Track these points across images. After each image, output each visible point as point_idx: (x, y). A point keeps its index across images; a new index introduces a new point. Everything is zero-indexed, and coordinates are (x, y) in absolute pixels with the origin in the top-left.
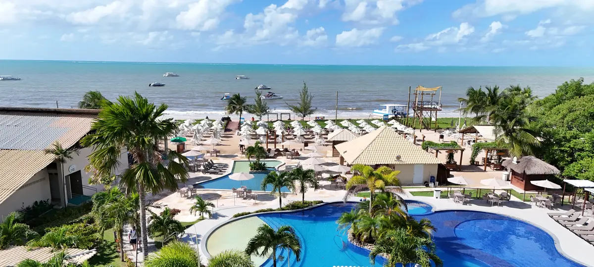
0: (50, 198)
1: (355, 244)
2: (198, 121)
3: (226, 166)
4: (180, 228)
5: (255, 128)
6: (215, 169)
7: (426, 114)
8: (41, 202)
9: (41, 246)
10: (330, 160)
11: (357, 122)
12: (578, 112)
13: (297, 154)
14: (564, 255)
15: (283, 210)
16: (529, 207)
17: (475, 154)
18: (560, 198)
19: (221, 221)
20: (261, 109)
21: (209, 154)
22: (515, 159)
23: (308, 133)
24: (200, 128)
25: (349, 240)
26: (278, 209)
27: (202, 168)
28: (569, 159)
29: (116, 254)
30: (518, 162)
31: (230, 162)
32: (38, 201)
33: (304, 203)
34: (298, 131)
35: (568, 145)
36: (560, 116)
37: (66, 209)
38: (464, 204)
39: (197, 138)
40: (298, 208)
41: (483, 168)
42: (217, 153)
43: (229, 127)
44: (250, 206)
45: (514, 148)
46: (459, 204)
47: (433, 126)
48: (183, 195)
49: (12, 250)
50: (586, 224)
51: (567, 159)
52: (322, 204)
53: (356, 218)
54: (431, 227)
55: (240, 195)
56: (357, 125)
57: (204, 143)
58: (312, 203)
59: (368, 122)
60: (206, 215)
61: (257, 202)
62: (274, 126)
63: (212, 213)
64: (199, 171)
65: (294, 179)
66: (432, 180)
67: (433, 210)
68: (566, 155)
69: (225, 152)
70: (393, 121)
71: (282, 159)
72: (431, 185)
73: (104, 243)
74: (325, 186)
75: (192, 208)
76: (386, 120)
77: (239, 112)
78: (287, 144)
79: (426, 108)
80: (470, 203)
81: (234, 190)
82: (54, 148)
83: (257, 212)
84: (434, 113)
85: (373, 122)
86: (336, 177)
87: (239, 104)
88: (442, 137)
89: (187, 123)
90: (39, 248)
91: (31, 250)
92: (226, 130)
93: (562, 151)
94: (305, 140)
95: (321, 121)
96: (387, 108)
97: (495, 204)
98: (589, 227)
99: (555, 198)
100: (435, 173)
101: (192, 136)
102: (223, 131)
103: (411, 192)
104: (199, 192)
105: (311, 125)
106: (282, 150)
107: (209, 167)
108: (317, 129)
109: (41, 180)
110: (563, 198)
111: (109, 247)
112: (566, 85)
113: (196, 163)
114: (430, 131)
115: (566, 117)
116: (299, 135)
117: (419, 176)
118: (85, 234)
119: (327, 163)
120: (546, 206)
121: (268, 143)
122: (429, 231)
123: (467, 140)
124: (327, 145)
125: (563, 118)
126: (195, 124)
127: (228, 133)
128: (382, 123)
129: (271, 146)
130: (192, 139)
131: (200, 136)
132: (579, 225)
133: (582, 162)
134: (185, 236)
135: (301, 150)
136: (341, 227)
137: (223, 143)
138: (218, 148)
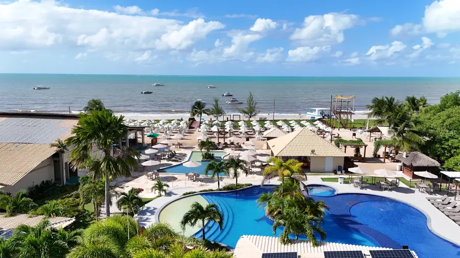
0: (54, 179)
1: (270, 218)
2: (170, 121)
3: (185, 155)
4: (142, 202)
5: (212, 126)
6: (176, 158)
7: (344, 117)
8: (47, 181)
9: (38, 215)
10: (264, 152)
11: (290, 122)
12: (455, 118)
13: (240, 146)
14: (433, 232)
15: (221, 190)
16: (413, 192)
17: (377, 149)
18: (438, 185)
19: (173, 198)
20: (218, 112)
21: (174, 146)
22: (405, 154)
23: (251, 130)
24: (170, 126)
25: (266, 215)
26: (217, 190)
27: (167, 157)
28: (449, 155)
29: (94, 221)
30: (407, 156)
31: (188, 152)
32: (45, 181)
33: (238, 185)
34: (243, 128)
35: (446, 144)
36: (441, 121)
37: (64, 186)
38: (361, 189)
39: (166, 134)
40: (232, 189)
41: (382, 160)
42: (180, 145)
43: (193, 126)
44: (197, 187)
45: (404, 146)
46: (357, 188)
47: (348, 126)
48: (149, 178)
49: (17, 217)
50: (455, 207)
51: (447, 154)
52: (251, 186)
53: (270, 198)
54: (326, 207)
55: (191, 178)
56: (289, 125)
57: (172, 137)
58: (243, 185)
59: (298, 122)
60: (163, 193)
61: (203, 183)
62: (225, 125)
63: (167, 191)
64: (164, 159)
65: (230, 167)
66: (340, 169)
67: (336, 193)
68: (446, 151)
69: (186, 144)
70: (318, 121)
71: (228, 151)
72: (339, 173)
73: (87, 212)
74: (256, 172)
75: (153, 187)
76: (312, 121)
77: (200, 115)
78: (233, 139)
79: (343, 112)
80: (366, 188)
81: (187, 174)
82: (57, 142)
83: (201, 191)
84: (349, 116)
85: (302, 122)
86: (265, 165)
87: (200, 109)
88: (354, 135)
89: (161, 123)
90: (37, 216)
91: (31, 217)
92: (190, 127)
93: (443, 148)
94: (248, 136)
95: (262, 121)
96: (317, 111)
97: (386, 189)
98: (457, 210)
99: (434, 185)
100: (342, 164)
101: (163, 132)
102: (188, 128)
103: (322, 178)
104: (161, 175)
105: (253, 124)
106: (229, 143)
107: (172, 156)
108: (257, 128)
109: (48, 165)
110: (441, 186)
111: (90, 215)
112: (447, 97)
113: (163, 153)
114: (347, 130)
115: (445, 121)
116: (243, 132)
117: (330, 166)
118: (73, 206)
119: (262, 154)
120: (427, 192)
121: (219, 138)
122: (323, 210)
123: (374, 138)
124: (264, 140)
125: (443, 123)
126: (167, 123)
127: (191, 130)
128: (309, 123)
129: (222, 141)
130: (163, 135)
131: (170, 133)
132: (449, 208)
133: (457, 157)
134: (145, 208)
135: (244, 143)
136: (260, 204)
137: (186, 137)
138: (181, 141)
